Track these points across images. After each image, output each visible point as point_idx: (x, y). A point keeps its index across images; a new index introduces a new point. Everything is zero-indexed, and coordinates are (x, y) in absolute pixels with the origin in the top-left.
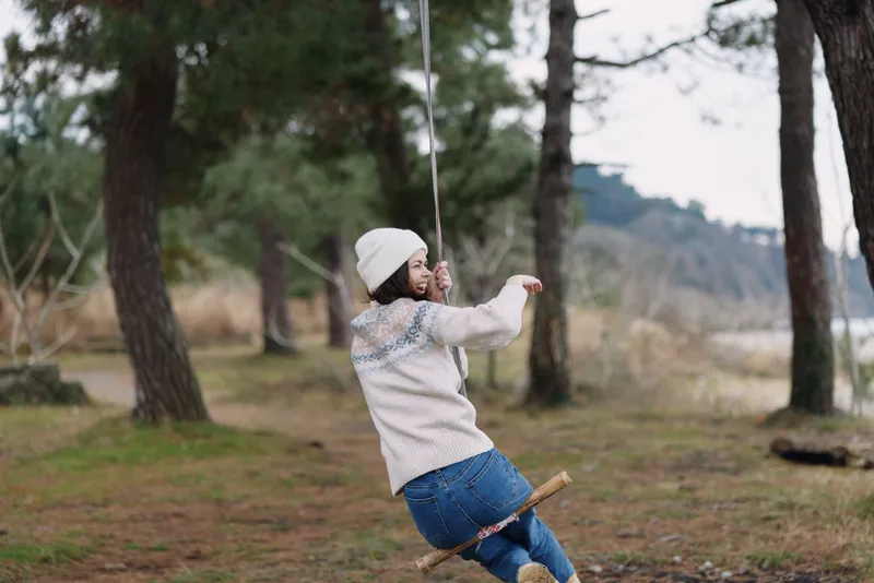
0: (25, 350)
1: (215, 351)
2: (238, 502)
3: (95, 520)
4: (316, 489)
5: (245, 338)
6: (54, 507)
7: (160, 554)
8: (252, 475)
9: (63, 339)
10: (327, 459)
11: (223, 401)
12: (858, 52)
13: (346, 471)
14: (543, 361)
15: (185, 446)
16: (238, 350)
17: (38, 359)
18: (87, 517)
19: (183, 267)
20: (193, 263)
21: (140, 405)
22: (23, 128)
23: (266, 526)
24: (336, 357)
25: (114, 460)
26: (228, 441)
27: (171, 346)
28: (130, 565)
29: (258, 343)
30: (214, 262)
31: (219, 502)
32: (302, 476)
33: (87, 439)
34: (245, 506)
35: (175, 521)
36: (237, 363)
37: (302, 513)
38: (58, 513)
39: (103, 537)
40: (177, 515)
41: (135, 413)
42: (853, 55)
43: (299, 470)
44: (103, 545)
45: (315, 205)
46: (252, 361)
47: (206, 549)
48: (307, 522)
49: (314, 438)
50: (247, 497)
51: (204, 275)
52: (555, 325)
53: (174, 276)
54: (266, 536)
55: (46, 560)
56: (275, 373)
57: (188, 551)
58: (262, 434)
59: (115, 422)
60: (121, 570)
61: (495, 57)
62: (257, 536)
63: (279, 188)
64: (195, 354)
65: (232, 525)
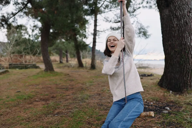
0: (32, 62)
1: (54, 63)
2: (59, 84)
3: (36, 88)
4: (70, 82)
5: (58, 61)
6: (31, 85)
7: (47, 96)
8: (61, 79)
9: (37, 61)
10: (70, 76)
11: (56, 68)
12: (168, 13)
13: (73, 79)
14: (93, 64)
15: (51, 75)
16: (57, 63)
17: (34, 63)
18: (35, 88)
19: (51, 54)
20: (52, 54)
21: (45, 69)
22: (34, 39)
23: (64, 89)
24: (68, 63)
25: (41, 77)
26: (57, 74)
27: (50, 62)
28: (41, 99)
29: (59, 62)
30: (55, 54)
31: (56, 84)
32: (68, 79)
33: (38, 74)
34: (60, 85)
35: (50, 88)
36: (57, 64)
37: (69, 87)
38: (31, 87)
39: (37, 92)
40: (50, 87)
41: (45, 70)
42: (167, 14)
43: (67, 78)
44: (37, 94)
45: (66, 47)
46: (59, 64)
47: (55, 95)
48: (71, 89)
49: (68, 73)
50: (60, 83)
51: (53, 55)
52: (94, 60)
53: (50, 55)
54: (65, 92)
55: (25, 99)
56: (61, 65)
57: (52, 96)
58: (61, 73)
59: (42, 71)
60: (39, 101)
61: (84, 33)
62: (63, 92)
63: (62, 45)
64: (52, 63)
65: (59, 89)
